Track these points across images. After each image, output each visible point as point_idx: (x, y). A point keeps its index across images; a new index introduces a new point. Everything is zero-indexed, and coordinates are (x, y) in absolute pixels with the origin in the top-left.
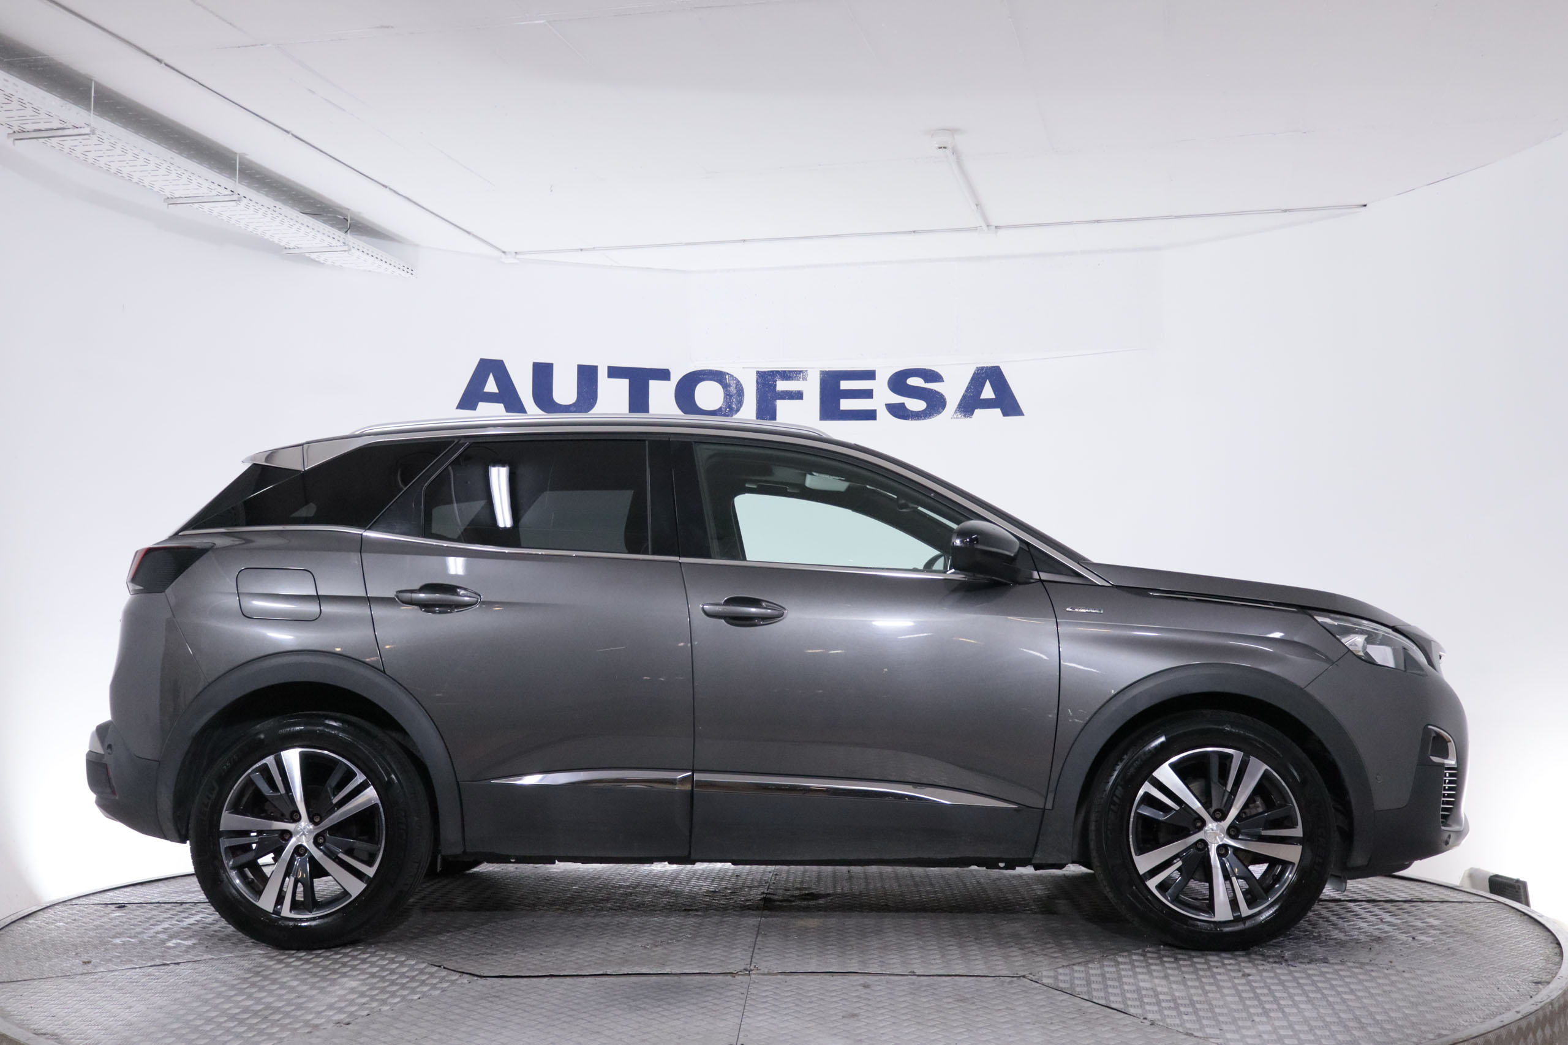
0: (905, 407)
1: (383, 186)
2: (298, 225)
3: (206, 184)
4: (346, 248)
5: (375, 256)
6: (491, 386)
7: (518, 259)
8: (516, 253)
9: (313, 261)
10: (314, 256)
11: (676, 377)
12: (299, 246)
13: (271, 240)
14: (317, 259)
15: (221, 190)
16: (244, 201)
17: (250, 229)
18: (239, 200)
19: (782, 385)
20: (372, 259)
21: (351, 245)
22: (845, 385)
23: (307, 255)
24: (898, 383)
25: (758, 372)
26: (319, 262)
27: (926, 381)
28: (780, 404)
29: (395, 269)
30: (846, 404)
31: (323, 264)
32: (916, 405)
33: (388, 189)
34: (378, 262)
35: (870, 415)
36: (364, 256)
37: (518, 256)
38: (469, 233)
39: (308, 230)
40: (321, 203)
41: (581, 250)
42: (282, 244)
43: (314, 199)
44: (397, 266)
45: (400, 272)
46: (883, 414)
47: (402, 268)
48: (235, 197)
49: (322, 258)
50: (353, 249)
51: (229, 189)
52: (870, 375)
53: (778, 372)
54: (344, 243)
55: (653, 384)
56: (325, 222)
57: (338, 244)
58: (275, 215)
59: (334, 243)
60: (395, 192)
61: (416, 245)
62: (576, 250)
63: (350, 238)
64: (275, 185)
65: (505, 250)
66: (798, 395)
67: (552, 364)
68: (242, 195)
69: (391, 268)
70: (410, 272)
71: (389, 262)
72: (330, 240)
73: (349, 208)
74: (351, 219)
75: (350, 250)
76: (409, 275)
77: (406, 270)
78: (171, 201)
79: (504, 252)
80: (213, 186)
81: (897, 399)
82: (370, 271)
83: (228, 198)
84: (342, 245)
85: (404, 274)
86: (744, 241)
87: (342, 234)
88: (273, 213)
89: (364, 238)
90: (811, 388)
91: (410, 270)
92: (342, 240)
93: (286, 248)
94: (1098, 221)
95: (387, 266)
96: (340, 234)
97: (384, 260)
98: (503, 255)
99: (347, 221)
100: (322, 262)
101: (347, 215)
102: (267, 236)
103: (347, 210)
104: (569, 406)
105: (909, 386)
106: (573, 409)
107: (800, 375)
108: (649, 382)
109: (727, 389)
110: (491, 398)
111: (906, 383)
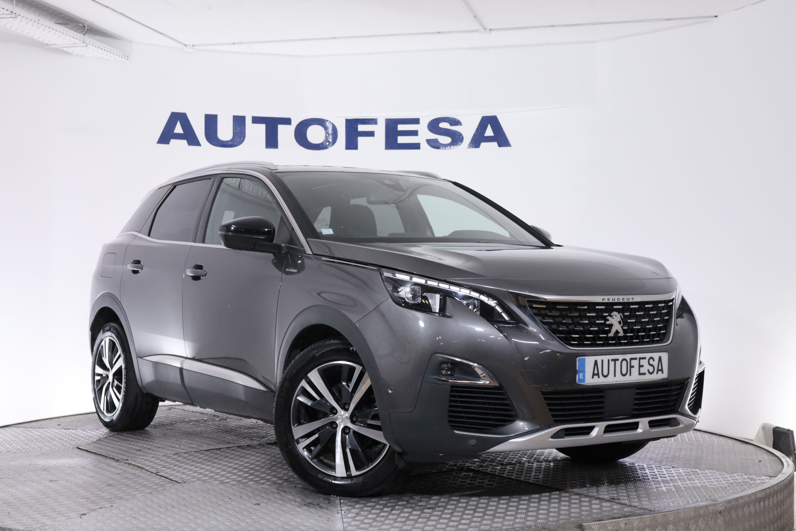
0: (438, 141)
1: (106, 7)
2: (53, 31)
4: (85, 44)
5: (104, 48)
6: (179, 129)
8: (193, 46)
9: (66, 52)
10: (65, 49)
11: (295, 123)
12: (56, 43)
13: (38, 40)
14: (68, 51)
15: (4, 11)
16: (19, 18)
17: (24, 34)
18: (16, 17)
19: (361, 128)
20: (101, 51)
21: (88, 42)
22: (401, 127)
23: (61, 49)
24: (434, 126)
25: (347, 120)
26: (69, 53)
27: (451, 125)
28: (361, 140)
29: (117, 57)
30: (401, 140)
31: (72, 54)
32: (445, 140)
33: (109, 9)
34: (105, 53)
35: (416, 146)
36: (96, 49)
37: (194, 48)
38: (162, 34)
39: (60, 34)
40: (69, 17)
41: (234, 44)
42: (45, 42)
43: (64, 14)
44: (118, 55)
45: (120, 58)
46: (424, 146)
47: (121, 56)
48: (13, 15)
49: (70, 50)
50: (89, 46)
51: (10, 11)
52: (416, 121)
53: (359, 119)
54: (83, 41)
56: (71, 29)
57: (80, 42)
58: (39, 25)
59: (77, 41)
60: (113, 10)
61: (131, 41)
62: (230, 44)
63: (88, 38)
64: (39, 6)
65: (186, 44)
66: (371, 134)
67: (217, 115)
68: (17, 14)
69: (114, 56)
70: (127, 58)
71: (112, 52)
72: (74, 40)
73: (86, 19)
74: (88, 26)
75: (87, 46)
76: (125, 60)
77: (124, 57)
79: (185, 45)
80: (0, 9)
81: (433, 136)
82: (101, 58)
83: (9, 16)
84: (82, 42)
85: (122, 59)
86: (334, 38)
87: (82, 36)
88: (38, 24)
89: (97, 37)
90: (380, 130)
91: (126, 56)
92: (82, 40)
93: (47, 45)
94: (552, 26)
95: (111, 55)
96: (80, 36)
97: (109, 51)
98: (184, 47)
99: (85, 27)
100: (71, 52)
101: (85, 24)
102: (35, 38)
103: (86, 20)
104: (228, 141)
105: (441, 128)
106: (230, 143)
107: (373, 121)
108: (277, 126)
109: (327, 130)
110: (178, 137)
111: (439, 126)
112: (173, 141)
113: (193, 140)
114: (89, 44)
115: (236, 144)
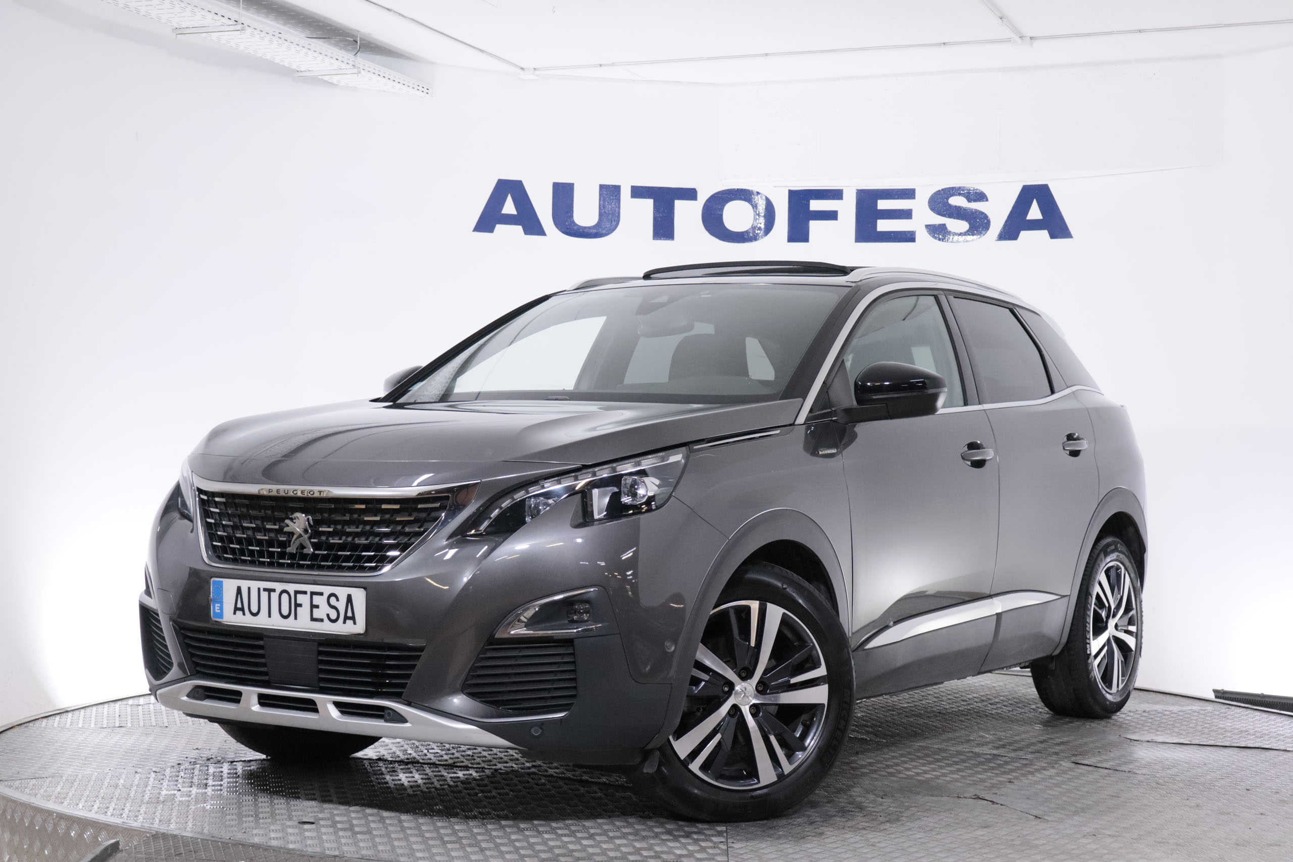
0: (946, 228)
1: (388, 9)
2: (304, 50)
3: (210, 16)
4: (355, 71)
5: (387, 77)
6: (509, 208)
7: (537, 75)
8: (535, 69)
9: (328, 83)
10: (326, 78)
11: (703, 197)
12: (310, 69)
13: (282, 64)
14: (330, 81)
15: (225, 20)
16: (249, 30)
17: (259, 55)
18: (243, 30)
19: (816, 205)
20: (383, 80)
21: (362, 67)
22: (883, 205)
23: (320, 77)
24: (939, 202)
25: (790, 192)
26: (332, 84)
27: (969, 200)
28: (814, 225)
29: (410, 90)
30: (883, 225)
31: (337, 85)
32: (958, 225)
33: (392, 13)
34: (391, 83)
35: (908, 237)
36: (376, 77)
37: (537, 72)
38: (481, 51)
39: (315, 55)
40: (332, 26)
41: (601, 65)
42: (294, 67)
43: (323, 22)
44: (412, 86)
45: (415, 92)
46: (922, 235)
47: (416, 87)
48: (239, 27)
49: (335, 80)
50: (363, 72)
51: (233, 18)
52: (909, 194)
53: (811, 191)
54: (354, 65)
55: (679, 204)
56: (336, 45)
57: (348, 67)
58: (281, 42)
59: (343, 66)
60: (400, 14)
61: (433, 63)
62: (595, 66)
63: (362, 60)
64: (282, 10)
65: (523, 67)
66: (832, 215)
67: (573, 184)
68: (246, 23)
69: (405, 88)
70: (426, 91)
71: (402, 82)
72: (338, 63)
73: (358, 29)
74: (361, 40)
75: (359, 72)
76: (424, 95)
77: (420, 88)
78: (179, 31)
79: (522, 69)
80: (216, 17)
81: (938, 220)
83: (232, 28)
84: (352, 67)
85: (419, 93)
86: (767, 55)
87: (352, 56)
88: (279, 39)
89: (378, 58)
90: (847, 208)
91: (425, 89)
92: (351, 63)
93: (298, 71)
95: (400, 86)
96: (347, 56)
97: (397, 80)
98: (521, 72)
99: (357, 42)
100: (335, 83)
101: (357, 37)
102: (277, 61)
103: (358, 31)
104: (589, 228)
105: (950, 206)
106: (594, 231)
107: (836, 194)
108: (674, 203)
109: (756, 209)
110: (509, 220)
111: (948, 202)
112: (499, 228)
113: (532, 226)
114: (364, 69)
115: (604, 232)
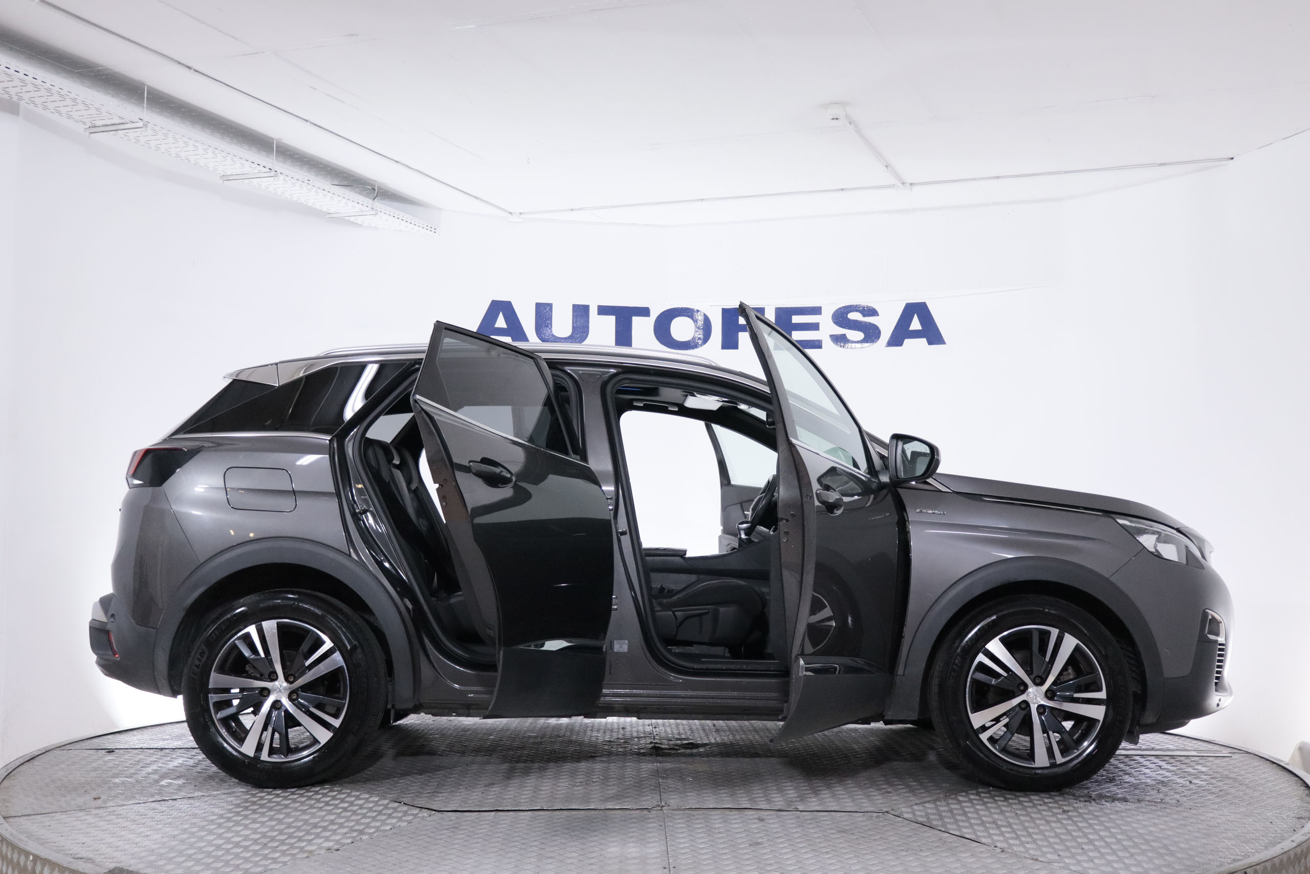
1: (397, 162)
2: (330, 195)
3: (247, 164)
4: (374, 212)
5: (401, 218)
7: (522, 219)
8: (520, 213)
9: (353, 223)
10: (352, 219)
12: (338, 211)
13: (314, 207)
14: (355, 222)
15: (261, 168)
16: (281, 177)
17: (294, 199)
18: (276, 176)
20: (396, 221)
21: (379, 210)
23: (347, 218)
26: (357, 224)
29: (420, 229)
31: (362, 225)
33: (400, 164)
34: (404, 223)
36: (391, 219)
37: (522, 216)
38: (476, 197)
39: (339, 198)
40: (353, 176)
41: (572, 210)
42: (324, 210)
43: (346, 173)
44: (422, 226)
45: (424, 230)
47: (426, 227)
48: (272, 174)
49: (359, 220)
50: (380, 214)
51: (267, 168)
54: (372, 208)
56: (361, 193)
57: (367, 209)
58: (309, 187)
59: (364, 208)
60: (407, 166)
61: (440, 209)
62: (568, 210)
63: (378, 204)
64: (312, 163)
65: (511, 211)
68: (279, 172)
69: (416, 228)
70: (434, 230)
71: (413, 223)
72: (361, 206)
73: (376, 179)
74: (379, 188)
75: (377, 214)
76: (433, 233)
77: (429, 228)
78: (226, 178)
79: (510, 213)
80: (253, 165)
82: (398, 231)
83: (267, 175)
85: (428, 232)
86: (702, 200)
87: (370, 201)
88: (308, 185)
89: (396, 204)
91: (433, 228)
92: (370, 206)
93: (328, 213)
94: (998, 177)
95: (412, 226)
96: (368, 201)
97: (409, 221)
98: (510, 215)
99: (374, 190)
100: (360, 223)
101: (375, 186)
102: (310, 204)
103: (376, 181)
114: (381, 212)
